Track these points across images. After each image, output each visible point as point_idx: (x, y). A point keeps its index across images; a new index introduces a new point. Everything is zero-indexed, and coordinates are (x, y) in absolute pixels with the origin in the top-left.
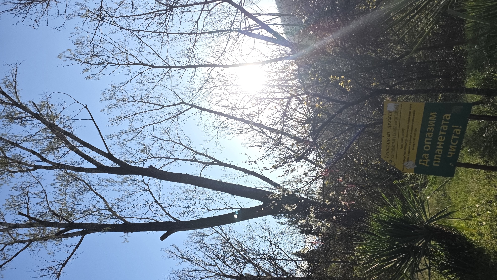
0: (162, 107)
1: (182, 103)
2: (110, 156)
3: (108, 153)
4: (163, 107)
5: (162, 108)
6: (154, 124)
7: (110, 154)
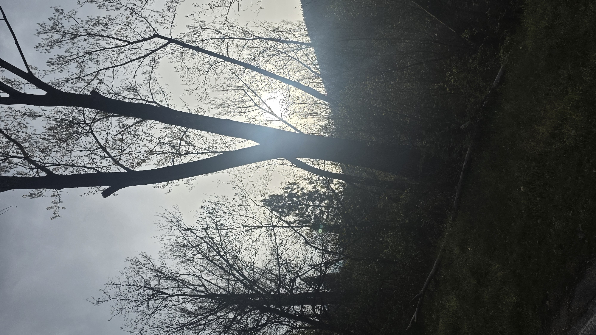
0: (127, 43)
1: (157, 36)
2: (30, 78)
3: (27, 71)
4: (129, 43)
5: (126, 45)
6: (114, 67)
7: (30, 73)
